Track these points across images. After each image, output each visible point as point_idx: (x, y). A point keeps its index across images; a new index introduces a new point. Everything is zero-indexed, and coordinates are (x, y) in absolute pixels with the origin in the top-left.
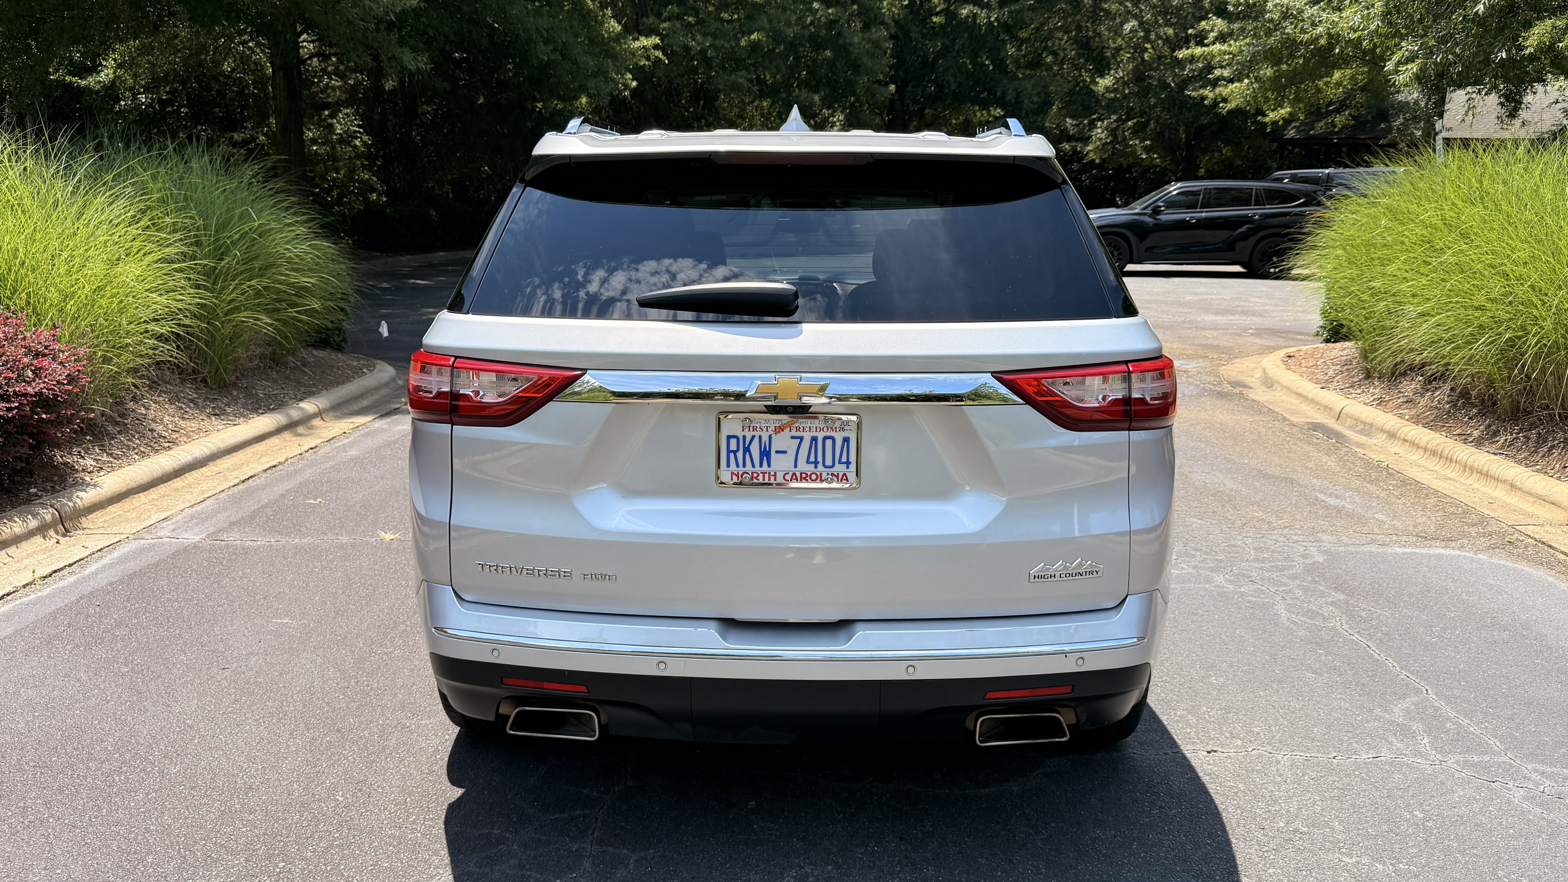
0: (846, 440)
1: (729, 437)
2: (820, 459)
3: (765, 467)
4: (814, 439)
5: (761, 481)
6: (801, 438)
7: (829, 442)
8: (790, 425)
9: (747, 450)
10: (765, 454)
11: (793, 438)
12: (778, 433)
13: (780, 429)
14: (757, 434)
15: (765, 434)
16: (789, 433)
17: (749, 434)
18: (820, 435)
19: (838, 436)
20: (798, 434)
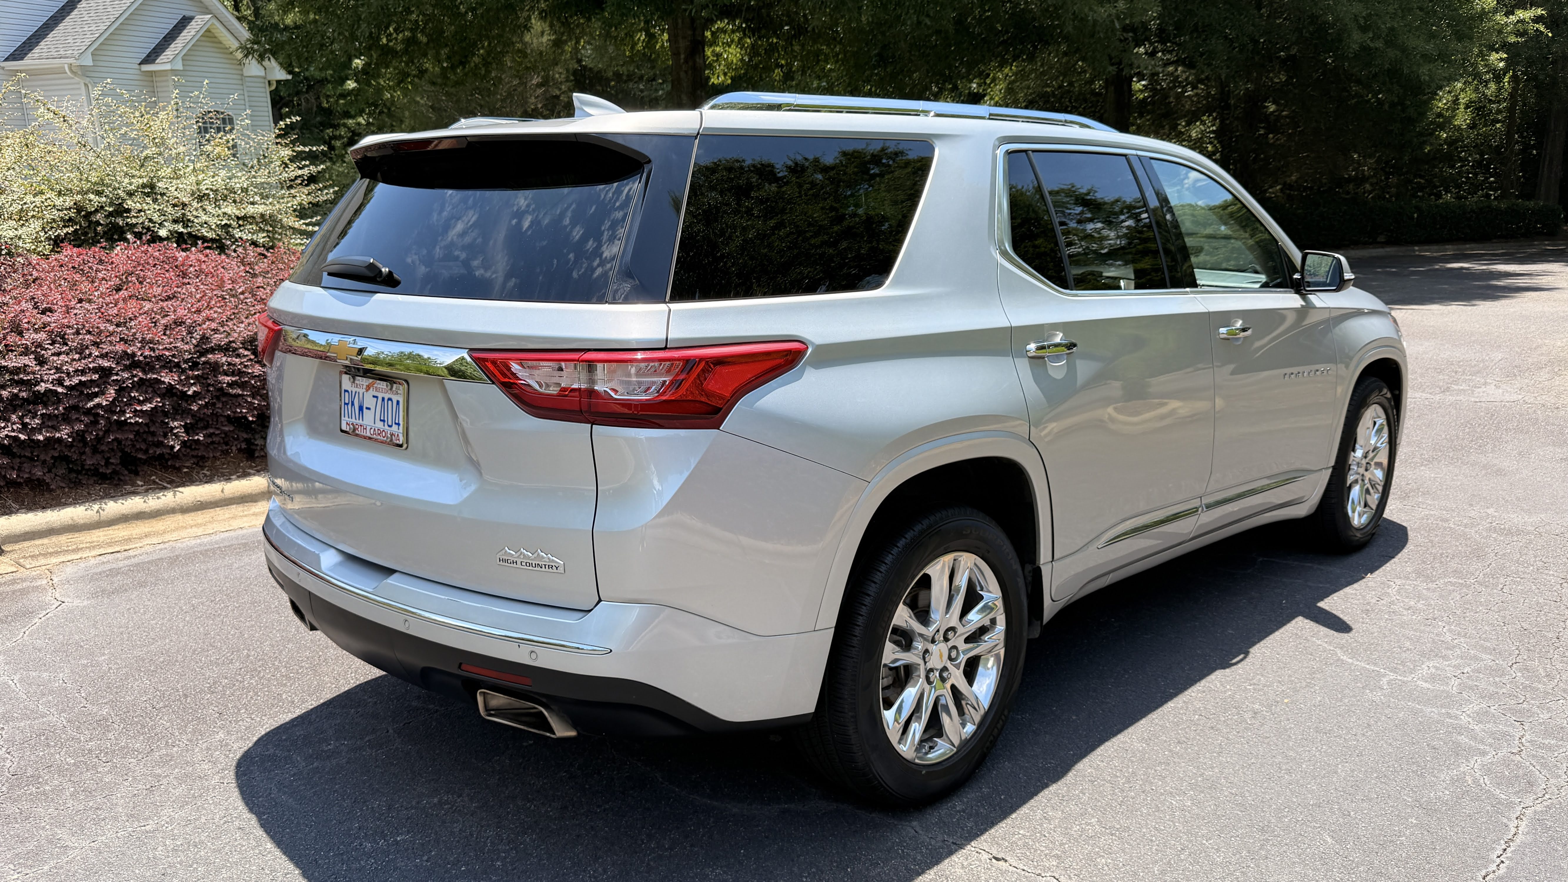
0: (398, 403)
1: (346, 391)
2: (386, 419)
3: (361, 422)
4: (383, 399)
5: (359, 433)
6: (378, 397)
8: (373, 385)
9: (353, 404)
10: (361, 408)
11: (374, 396)
12: (367, 391)
13: (368, 388)
14: (358, 390)
15: (361, 391)
16: (372, 392)
17: (354, 390)
18: (387, 396)
19: (395, 398)
20: (376, 394)
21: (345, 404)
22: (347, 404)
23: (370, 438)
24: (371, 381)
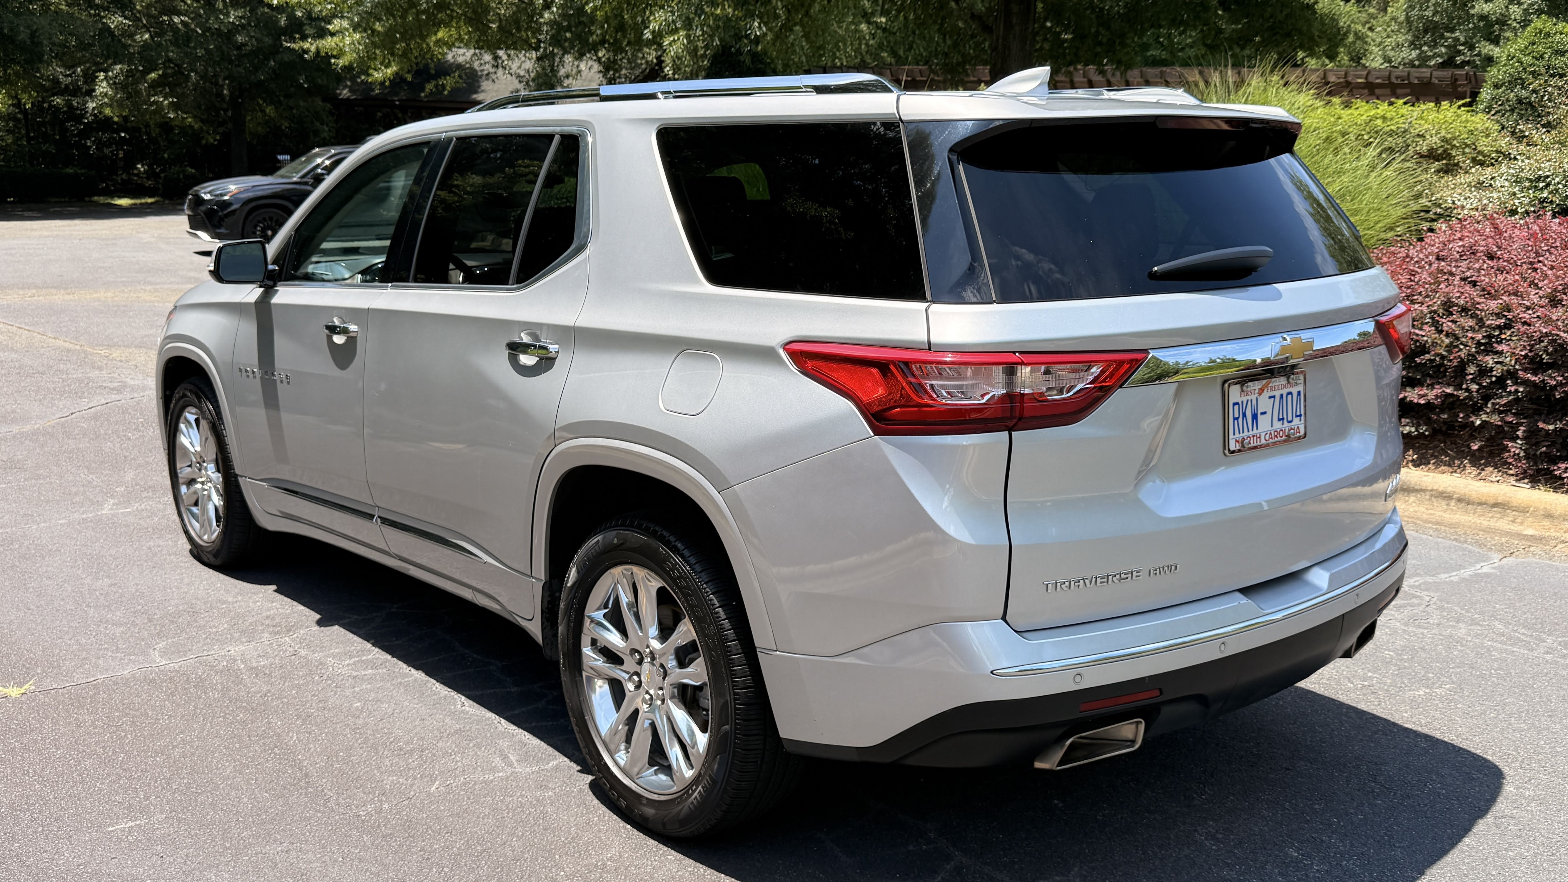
0: (1299, 393)
1: (1235, 404)
2: (1285, 416)
3: (1255, 431)
4: (1282, 396)
5: (1252, 445)
6: (1274, 397)
7: (1290, 397)
8: (1266, 386)
9: (1244, 415)
10: (1255, 417)
11: (1270, 397)
12: (1260, 394)
13: (1261, 391)
14: (1249, 398)
15: (1254, 397)
16: (1266, 394)
17: (1245, 399)
18: (1285, 392)
19: (1294, 391)
20: (1272, 394)
21: (1235, 419)
22: (1237, 419)
23: (1267, 445)
24: (1264, 382)
